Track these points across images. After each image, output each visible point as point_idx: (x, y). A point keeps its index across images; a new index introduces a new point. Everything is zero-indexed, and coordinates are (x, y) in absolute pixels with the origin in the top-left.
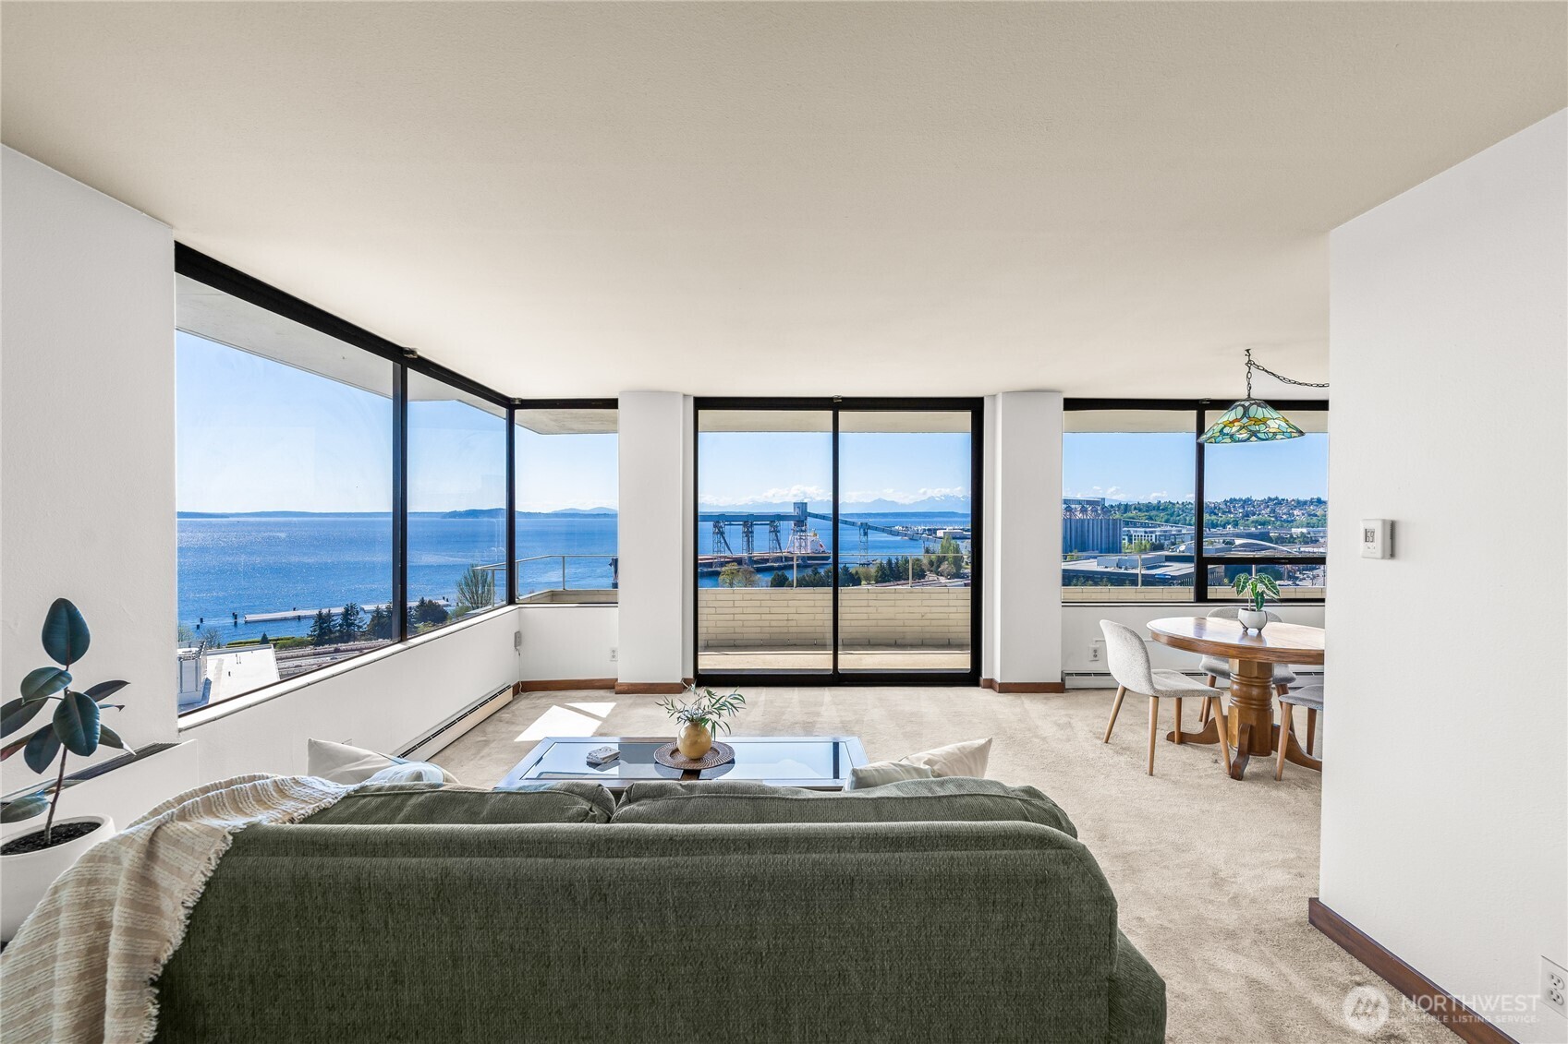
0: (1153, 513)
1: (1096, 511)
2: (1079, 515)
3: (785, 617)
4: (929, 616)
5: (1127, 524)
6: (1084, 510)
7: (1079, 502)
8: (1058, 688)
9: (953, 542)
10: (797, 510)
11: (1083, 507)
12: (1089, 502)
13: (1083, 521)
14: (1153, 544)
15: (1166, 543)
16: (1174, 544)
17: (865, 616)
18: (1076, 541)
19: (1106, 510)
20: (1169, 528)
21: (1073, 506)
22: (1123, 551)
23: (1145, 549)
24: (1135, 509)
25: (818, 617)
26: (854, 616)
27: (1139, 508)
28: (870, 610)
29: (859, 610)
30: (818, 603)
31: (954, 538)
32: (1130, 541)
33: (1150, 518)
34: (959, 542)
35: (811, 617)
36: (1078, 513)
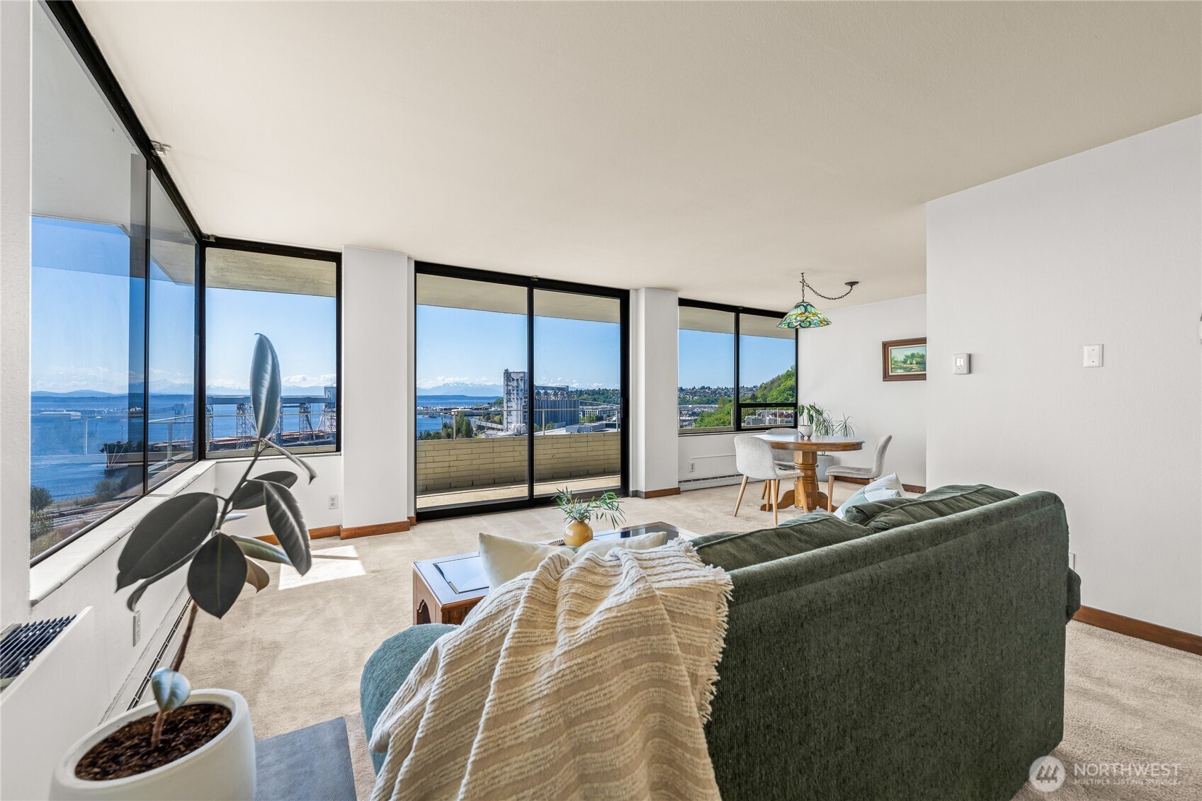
0: (596, 396)
1: (563, 395)
2: (553, 398)
3: (447, 464)
4: (557, 456)
5: (581, 404)
6: (555, 394)
7: (552, 388)
8: (676, 492)
9: (465, 418)
10: (328, 393)
11: (555, 392)
12: (559, 389)
13: (555, 401)
14: (597, 417)
15: (605, 415)
16: (609, 416)
17: (511, 459)
18: (551, 418)
19: (570, 394)
20: (605, 406)
21: (548, 391)
22: (580, 421)
23: (593, 420)
24: (586, 393)
25: (474, 462)
26: (503, 460)
27: (588, 392)
28: (515, 454)
29: (508, 454)
30: (474, 451)
31: (465, 416)
32: (584, 415)
33: (595, 400)
34: (469, 418)
35: (469, 462)
36: (552, 396)
